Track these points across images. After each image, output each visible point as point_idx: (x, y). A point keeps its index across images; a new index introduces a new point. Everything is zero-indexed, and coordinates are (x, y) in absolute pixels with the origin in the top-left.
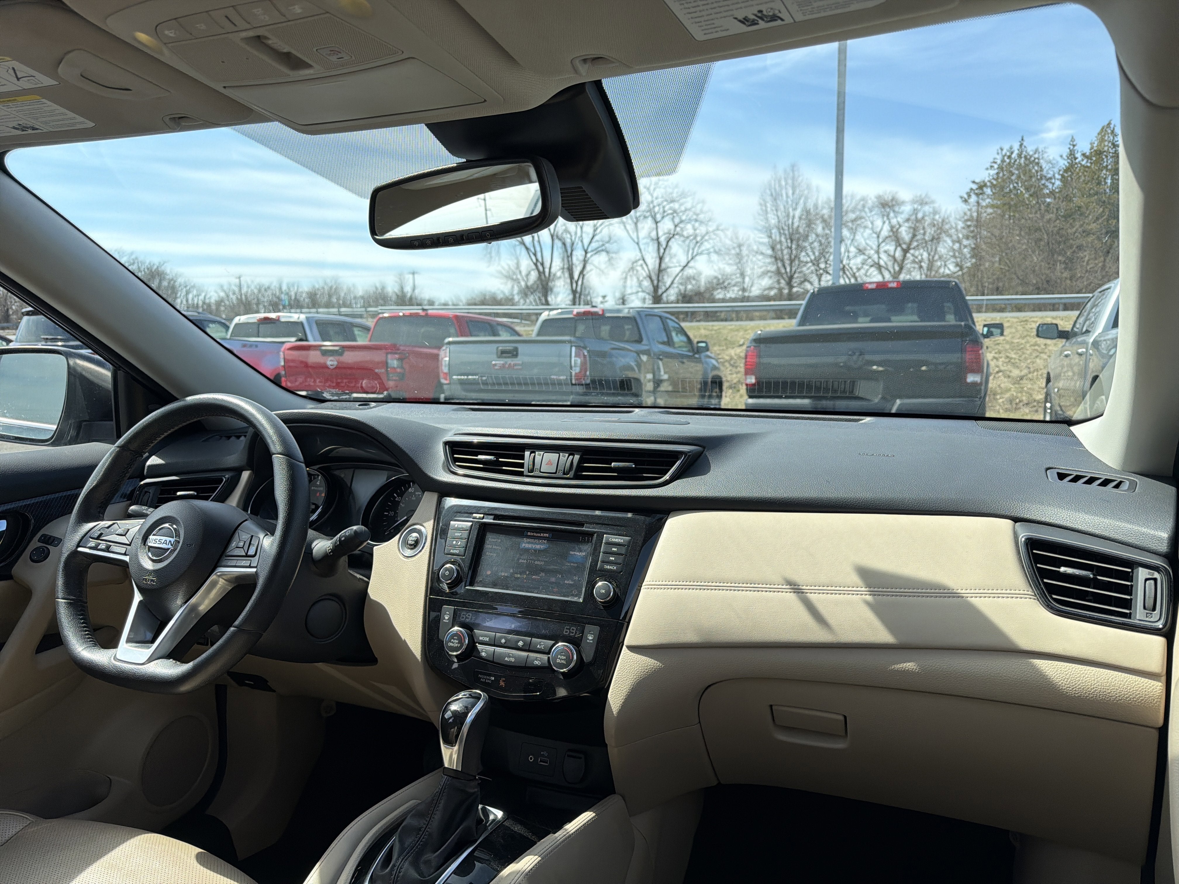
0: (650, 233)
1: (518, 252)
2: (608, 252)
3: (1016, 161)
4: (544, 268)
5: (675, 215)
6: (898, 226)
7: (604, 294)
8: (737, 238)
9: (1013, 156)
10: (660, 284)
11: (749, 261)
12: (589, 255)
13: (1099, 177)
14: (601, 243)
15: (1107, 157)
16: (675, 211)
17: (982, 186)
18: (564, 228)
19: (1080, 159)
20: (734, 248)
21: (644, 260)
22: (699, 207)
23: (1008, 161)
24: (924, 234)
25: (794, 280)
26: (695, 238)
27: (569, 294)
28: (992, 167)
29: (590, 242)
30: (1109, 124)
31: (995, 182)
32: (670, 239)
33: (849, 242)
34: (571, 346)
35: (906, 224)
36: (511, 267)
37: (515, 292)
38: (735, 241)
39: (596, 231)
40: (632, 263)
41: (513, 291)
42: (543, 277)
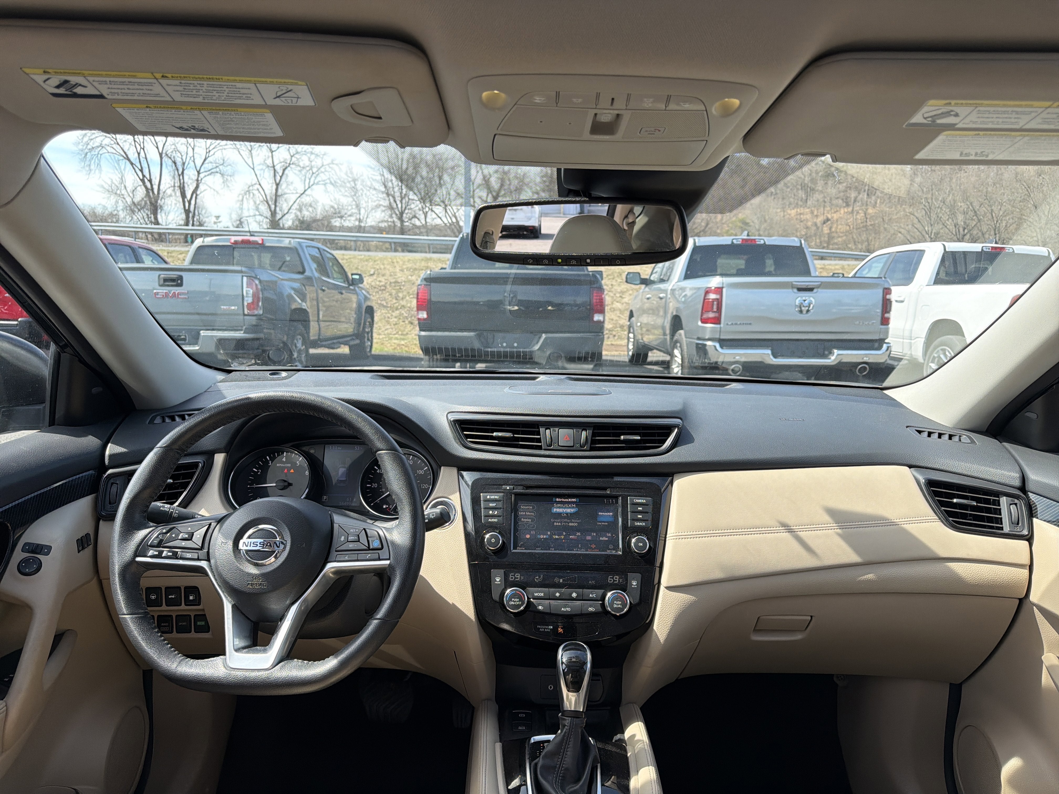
0: (265, 160)
1: (123, 167)
2: (222, 175)
4: (152, 185)
7: (217, 215)
8: (352, 173)
10: (278, 209)
11: (364, 195)
12: (202, 175)
14: (215, 165)
18: (173, 147)
20: (349, 182)
21: (260, 185)
24: (510, 184)
25: (404, 215)
26: (311, 169)
27: (181, 214)
29: (203, 164)
32: (286, 168)
33: (449, 186)
34: (243, 276)
35: (496, 175)
36: (114, 181)
37: (120, 208)
38: (350, 175)
39: (209, 151)
40: (247, 186)
41: (117, 207)
42: (151, 194)
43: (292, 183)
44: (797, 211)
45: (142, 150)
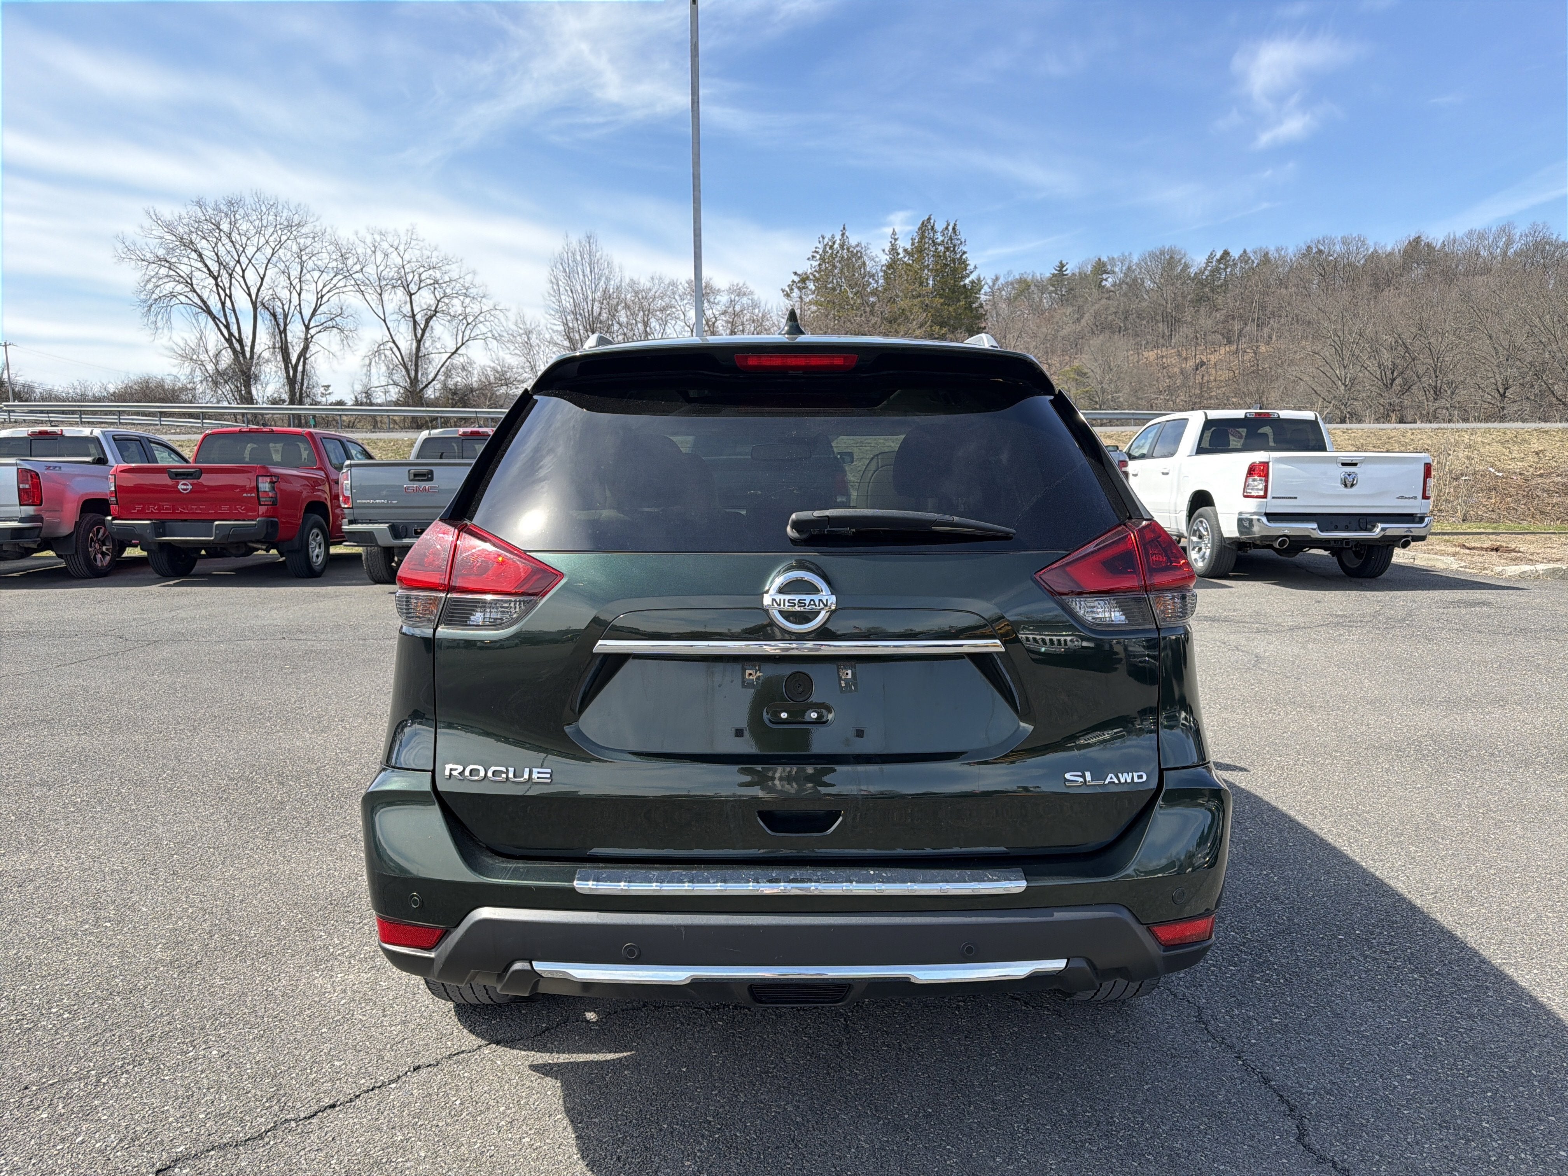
1: (203, 325)
2: (341, 330)
3: (838, 252)
4: (242, 347)
5: (437, 286)
6: (714, 320)
7: (328, 385)
8: (524, 323)
9: (836, 246)
10: (419, 375)
12: (312, 332)
13: (921, 277)
14: (329, 316)
15: (928, 255)
16: (436, 282)
17: (804, 279)
18: (271, 292)
19: (901, 255)
20: (520, 335)
21: (394, 342)
22: (469, 278)
23: (830, 251)
26: (465, 318)
27: (284, 384)
28: (813, 257)
29: (313, 315)
30: (929, 219)
31: (817, 275)
32: (431, 317)
36: (189, 342)
37: (197, 379)
38: (521, 326)
39: (322, 297)
40: (377, 345)
41: (193, 378)
42: (241, 358)
43: (439, 338)
44: (1157, 354)
45: (227, 299)
